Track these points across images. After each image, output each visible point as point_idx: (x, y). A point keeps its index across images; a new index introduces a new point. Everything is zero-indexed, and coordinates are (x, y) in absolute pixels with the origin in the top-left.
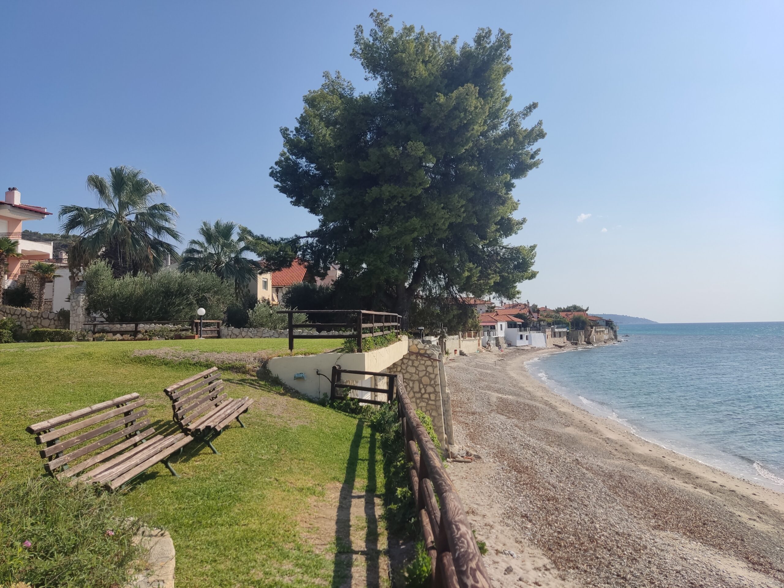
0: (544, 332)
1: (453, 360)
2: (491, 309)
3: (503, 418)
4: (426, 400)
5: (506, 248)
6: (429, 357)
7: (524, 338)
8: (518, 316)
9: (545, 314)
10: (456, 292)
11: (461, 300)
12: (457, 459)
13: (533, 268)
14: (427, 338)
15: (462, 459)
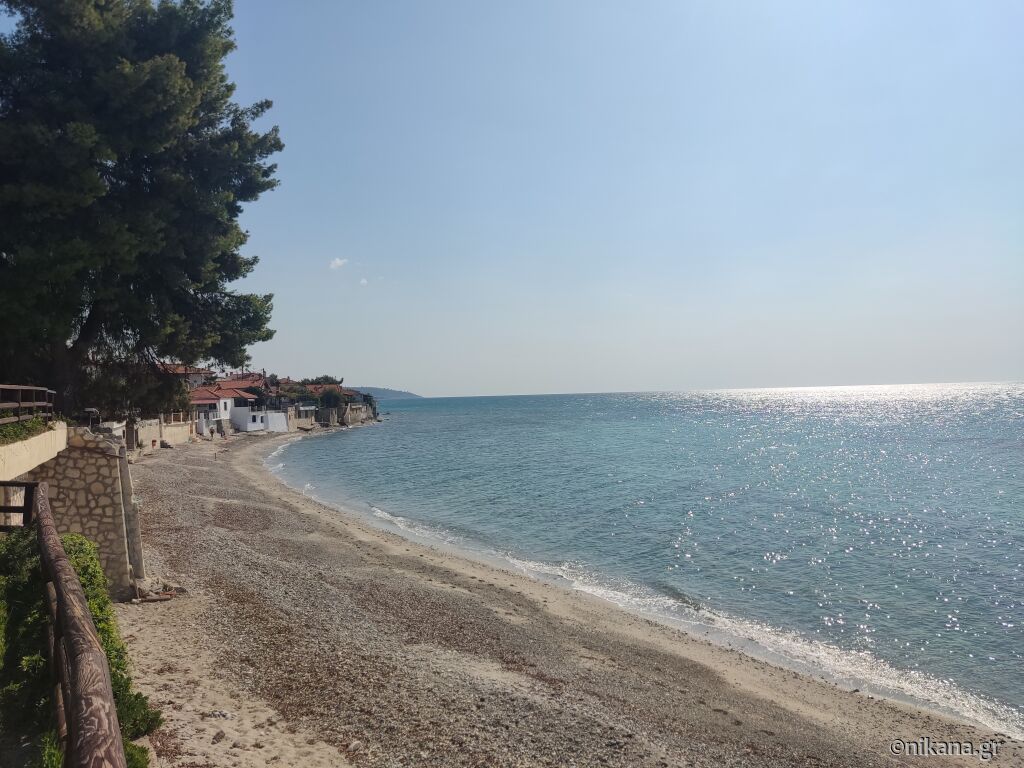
0: (286, 412)
1: (149, 455)
2: (210, 380)
3: (222, 531)
4: (99, 518)
5: (229, 296)
6: (104, 453)
7: (259, 420)
8: (248, 390)
9: (287, 388)
10: (154, 355)
11: (161, 367)
12: (148, 598)
13: (269, 326)
14: (107, 425)
15: (155, 597)
